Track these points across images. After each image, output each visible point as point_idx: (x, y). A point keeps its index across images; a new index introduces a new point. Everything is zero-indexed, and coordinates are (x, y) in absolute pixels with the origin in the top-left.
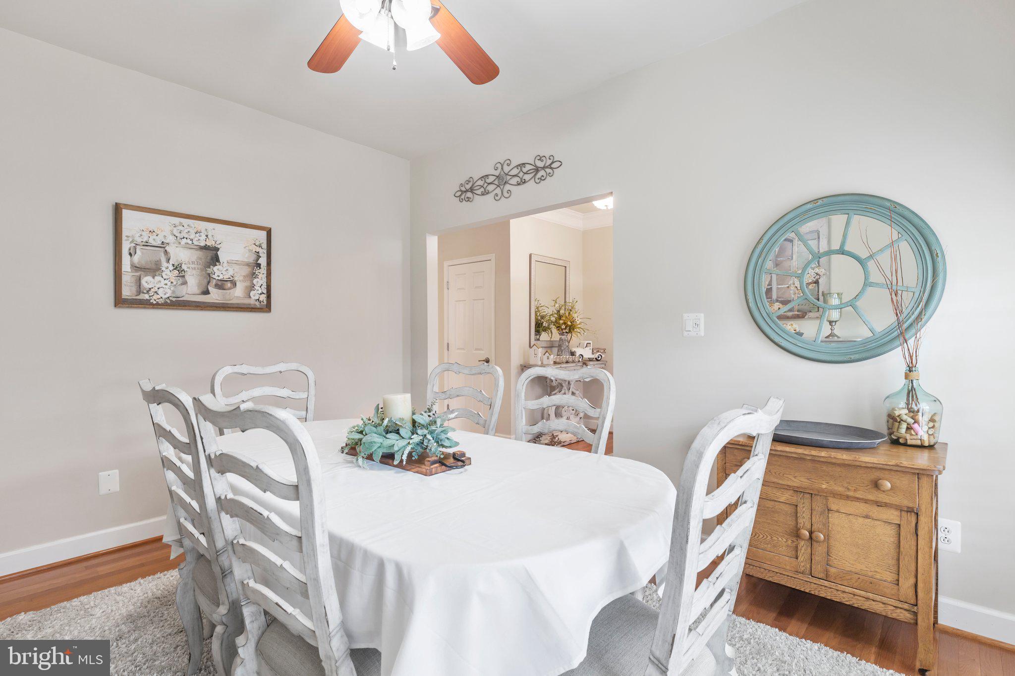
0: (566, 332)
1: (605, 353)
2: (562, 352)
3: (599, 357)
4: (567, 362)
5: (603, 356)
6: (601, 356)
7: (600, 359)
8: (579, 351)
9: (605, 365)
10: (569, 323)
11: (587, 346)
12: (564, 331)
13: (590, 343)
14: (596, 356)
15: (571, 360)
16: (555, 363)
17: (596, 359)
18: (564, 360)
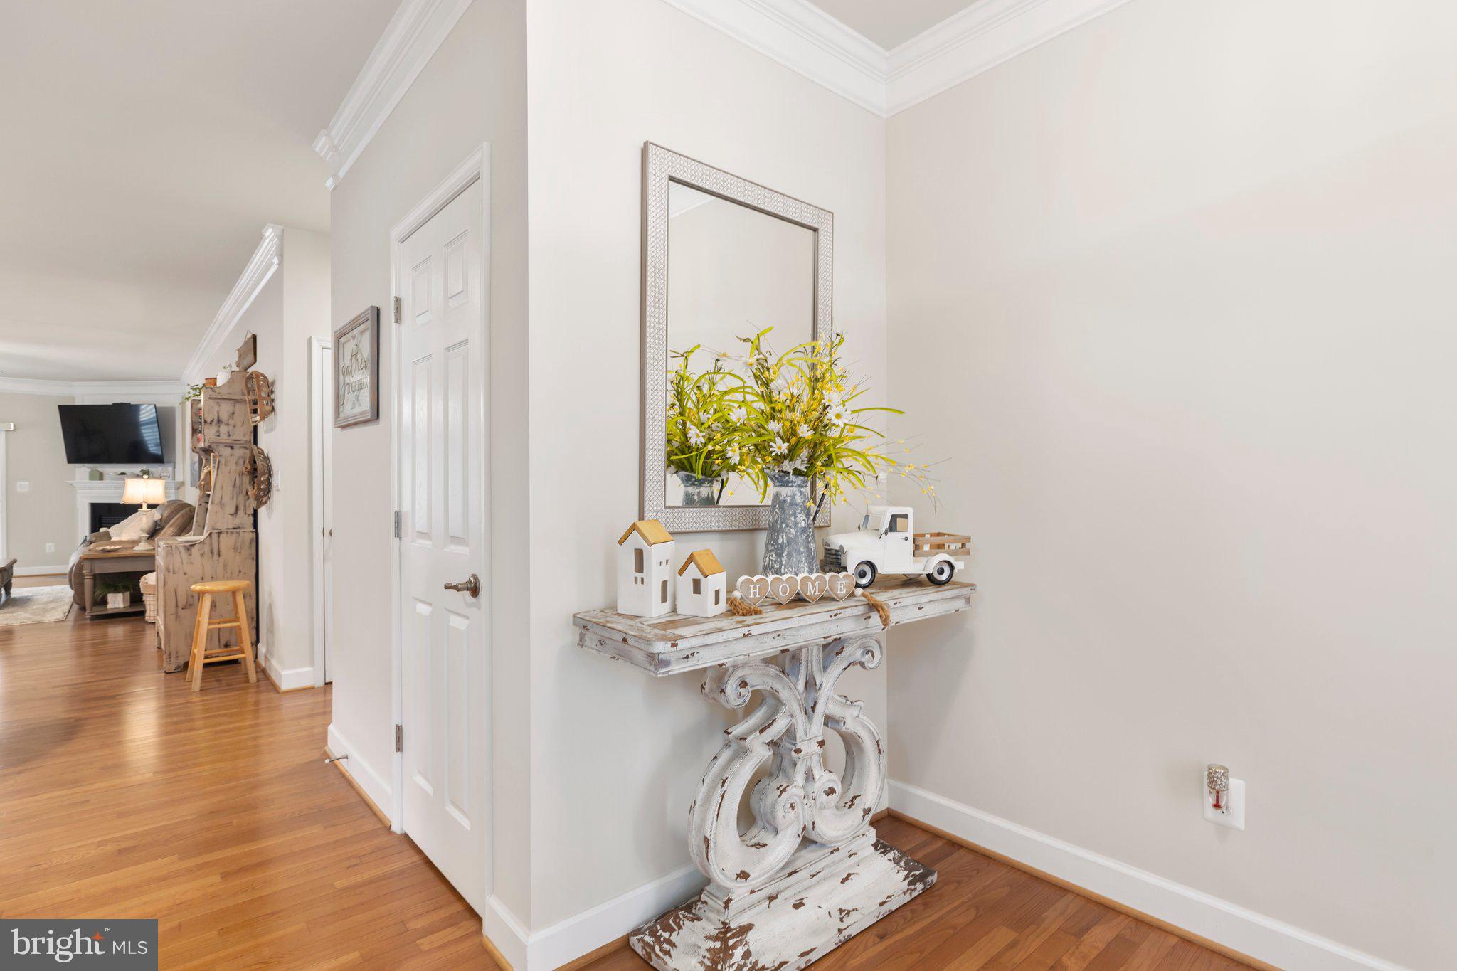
0: (797, 472)
1: (968, 553)
2: (779, 555)
3: (941, 572)
4: (799, 600)
5: (959, 566)
6: (952, 567)
7: (944, 577)
8: (856, 548)
9: (968, 600)
10: (805, 432)
11: (892, 527)
12: (787, 466)
13: (906, 516)
14: (929, 565)
15: (812, 591)
16: (736, 609)
17: (929, 576)
18: (784, 594)
